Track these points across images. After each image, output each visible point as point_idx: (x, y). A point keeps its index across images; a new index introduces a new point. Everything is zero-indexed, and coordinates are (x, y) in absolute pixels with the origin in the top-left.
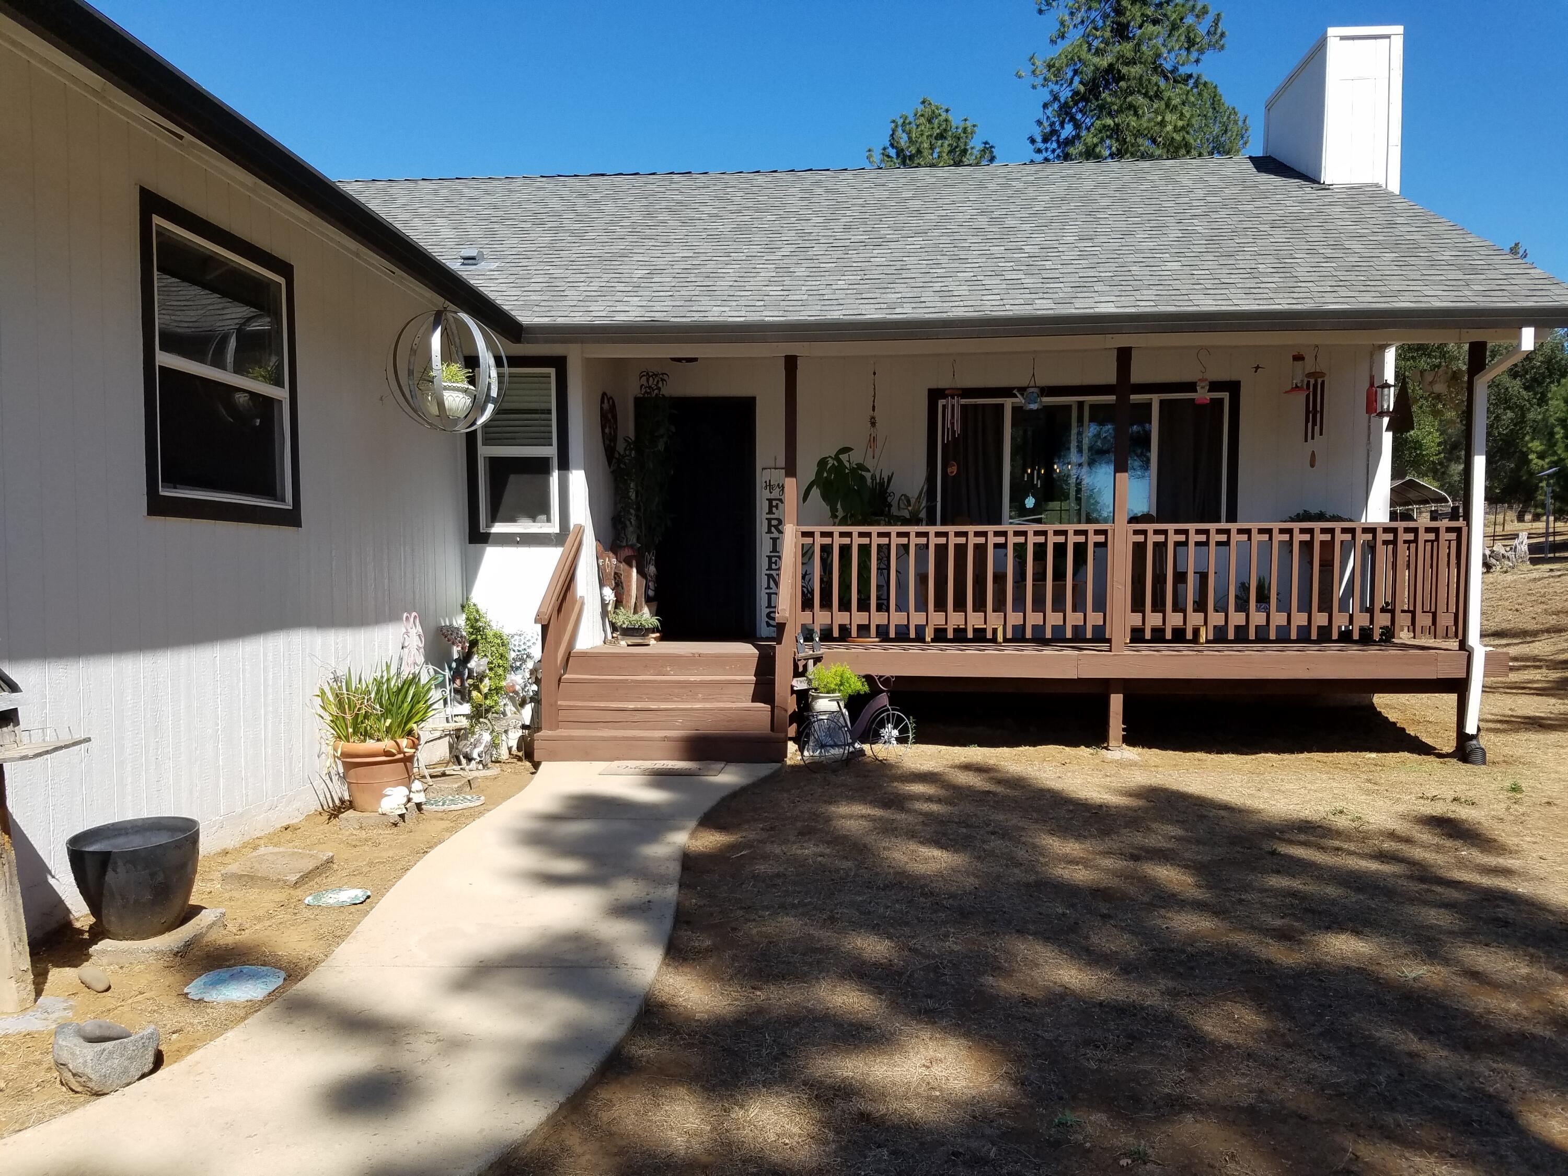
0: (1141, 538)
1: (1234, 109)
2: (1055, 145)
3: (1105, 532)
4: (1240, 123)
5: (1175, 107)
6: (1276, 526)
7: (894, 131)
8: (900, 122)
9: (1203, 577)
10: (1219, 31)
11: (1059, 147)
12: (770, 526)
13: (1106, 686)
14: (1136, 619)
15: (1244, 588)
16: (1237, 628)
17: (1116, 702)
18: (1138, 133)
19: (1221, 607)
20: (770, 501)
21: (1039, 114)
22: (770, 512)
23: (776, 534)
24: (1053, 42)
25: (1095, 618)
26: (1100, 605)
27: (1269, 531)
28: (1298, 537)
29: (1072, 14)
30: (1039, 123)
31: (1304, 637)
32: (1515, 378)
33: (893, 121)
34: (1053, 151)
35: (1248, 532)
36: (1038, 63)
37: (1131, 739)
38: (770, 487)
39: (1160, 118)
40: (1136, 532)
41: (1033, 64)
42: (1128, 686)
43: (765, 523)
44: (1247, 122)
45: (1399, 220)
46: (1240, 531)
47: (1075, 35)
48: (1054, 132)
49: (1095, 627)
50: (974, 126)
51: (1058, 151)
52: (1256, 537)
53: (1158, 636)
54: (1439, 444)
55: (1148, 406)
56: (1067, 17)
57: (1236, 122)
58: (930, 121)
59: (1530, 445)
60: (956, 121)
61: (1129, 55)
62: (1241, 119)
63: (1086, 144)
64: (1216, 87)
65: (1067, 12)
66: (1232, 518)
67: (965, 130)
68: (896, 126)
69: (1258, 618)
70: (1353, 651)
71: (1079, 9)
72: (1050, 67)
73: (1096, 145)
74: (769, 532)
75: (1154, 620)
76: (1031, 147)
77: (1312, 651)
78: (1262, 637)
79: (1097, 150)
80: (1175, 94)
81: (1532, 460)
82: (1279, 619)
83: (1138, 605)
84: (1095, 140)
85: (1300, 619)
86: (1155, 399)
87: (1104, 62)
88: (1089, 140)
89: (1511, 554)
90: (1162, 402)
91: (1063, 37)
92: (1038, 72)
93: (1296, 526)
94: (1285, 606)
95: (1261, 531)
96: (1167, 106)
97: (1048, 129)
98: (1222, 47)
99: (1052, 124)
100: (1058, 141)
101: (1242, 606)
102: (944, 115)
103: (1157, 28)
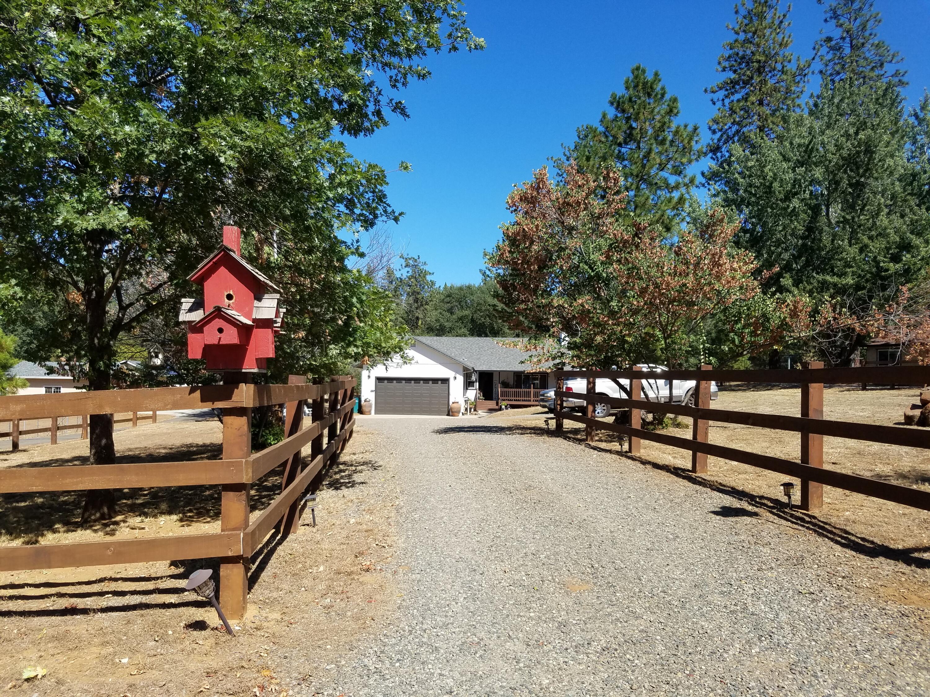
20: (493, 385)
26: (530, 397)
74: (493, 388)
83: (534, 397)
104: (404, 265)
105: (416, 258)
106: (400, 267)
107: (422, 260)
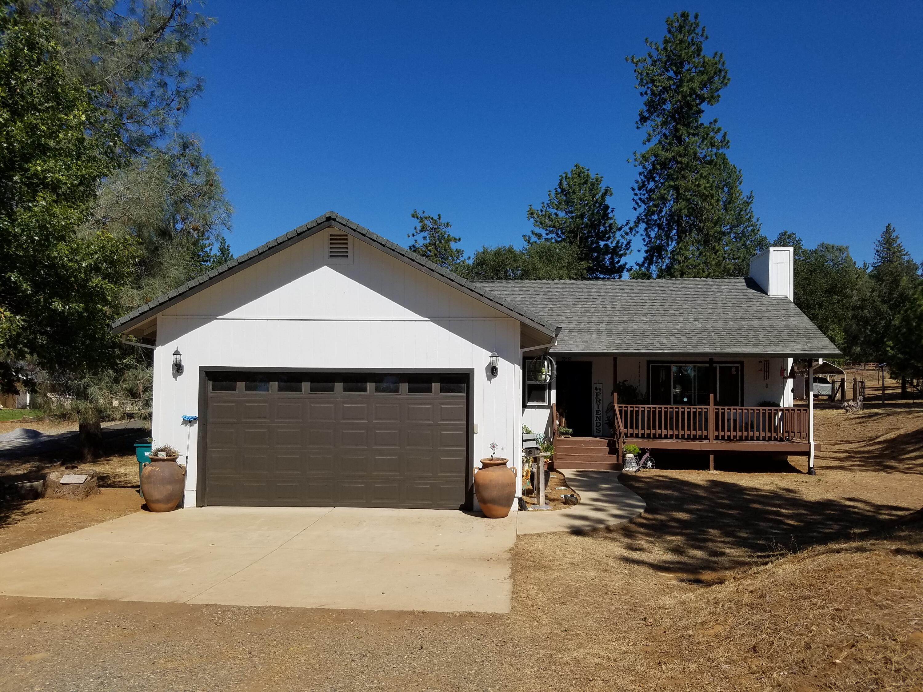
0: (717, 411)
1: (734, 166)
2: (645, 192)
3: (707, 409)
4: (738, 173)
5: (705, 176)
6: (755, 408)
7: (561, 181)
8: (564, 176)
9: (735, 421)
10: (726, 140)
11: (647, 193)
12: (597, 401)
13: (708, 452)
14: (717, 433)
15: (747, 424)
16: (739, 436)
17: (712, 457)
18: (687, 190)
19: (741, 430)
20: (597, 393)
21: (637, 177)
22: (597, 397)
23: (599, 404)
24: (644, 143)
25: (705, 433)
26: (706, 429)
27: (753, 410)
28: (762, 411)
29: (654, 130)
30: (637, 182)
31: (764, 439)
32: (884, 304)
33: (561, 176)
34: (644, 195)
35: (748, 410)
36: (638, 155)
37: (716, 468)
38: (597, 389)
39: (697, 183)
40: (716, 409)
41: (635, 156)
42: (715, 452)
43: (595, 400)
44: (741, 172)
45: (791, 315)
46: (745, 409)
47: (655, 140)
48: (644, 185)
49: (705, 435)
50: (602, 177)
51: (646, 195)
52: (750, 411)
53: (723, 438)
54: (844, 339)
55: (716, 367)
56: (652, 132)
57: (735, 172)
58: (579, 176)
59: (887, 343)
60: (593, 176)
61: (682, 152)
62: (738, 170)
63: (660, 193)
64: (725, 154)
65: (651, 129)
66: (742, 405)
67: (597, 180)
68: (562, 178)
69: (751, 434)
70: (778, 443)
71: (657, 128)
72: (643, 157)
73: (665, 194)
74: (597, 403)
75: (722, 433)
76: (633, 192)
77: (766, 443)
78: (752, 439)
79: (666, 196)
80: (704, 171)
81: (888, 351)
82: (757, 434)
83: (717, 429)
84: (665, 192)
85: (763, 434)
86: (718, 366)
87: (670, 155)
88: (662, 191)
89: (856, 405)
90: (720, 367)
91: (649, 141)
92: (637, 160)
93: (761, 408)
94: (758, 430)
95: (751, 410)
96: (701, 177)
97: (641, 185)
98: (728, 147)
99: (644, 182)
100: (646, 190)
101: (747, 430)
102: (586, 173)
103: (695, 138)
104: (419, 228)
105: (436, 217)
106: (414, 231)
107: (443, 220)
